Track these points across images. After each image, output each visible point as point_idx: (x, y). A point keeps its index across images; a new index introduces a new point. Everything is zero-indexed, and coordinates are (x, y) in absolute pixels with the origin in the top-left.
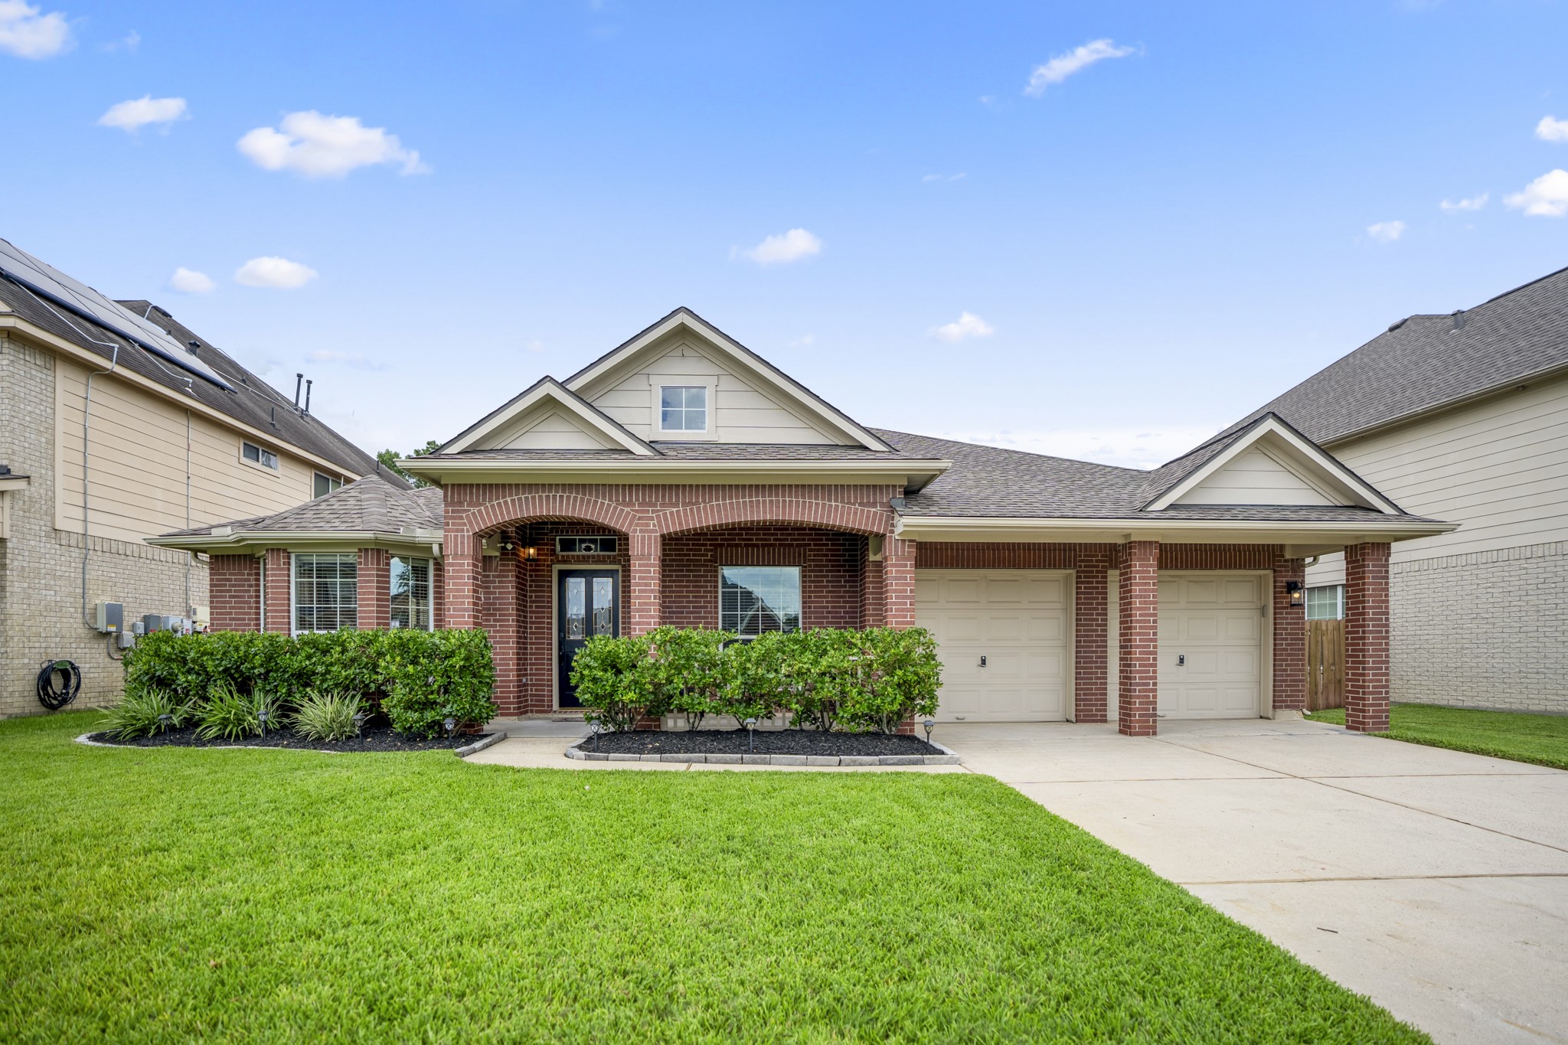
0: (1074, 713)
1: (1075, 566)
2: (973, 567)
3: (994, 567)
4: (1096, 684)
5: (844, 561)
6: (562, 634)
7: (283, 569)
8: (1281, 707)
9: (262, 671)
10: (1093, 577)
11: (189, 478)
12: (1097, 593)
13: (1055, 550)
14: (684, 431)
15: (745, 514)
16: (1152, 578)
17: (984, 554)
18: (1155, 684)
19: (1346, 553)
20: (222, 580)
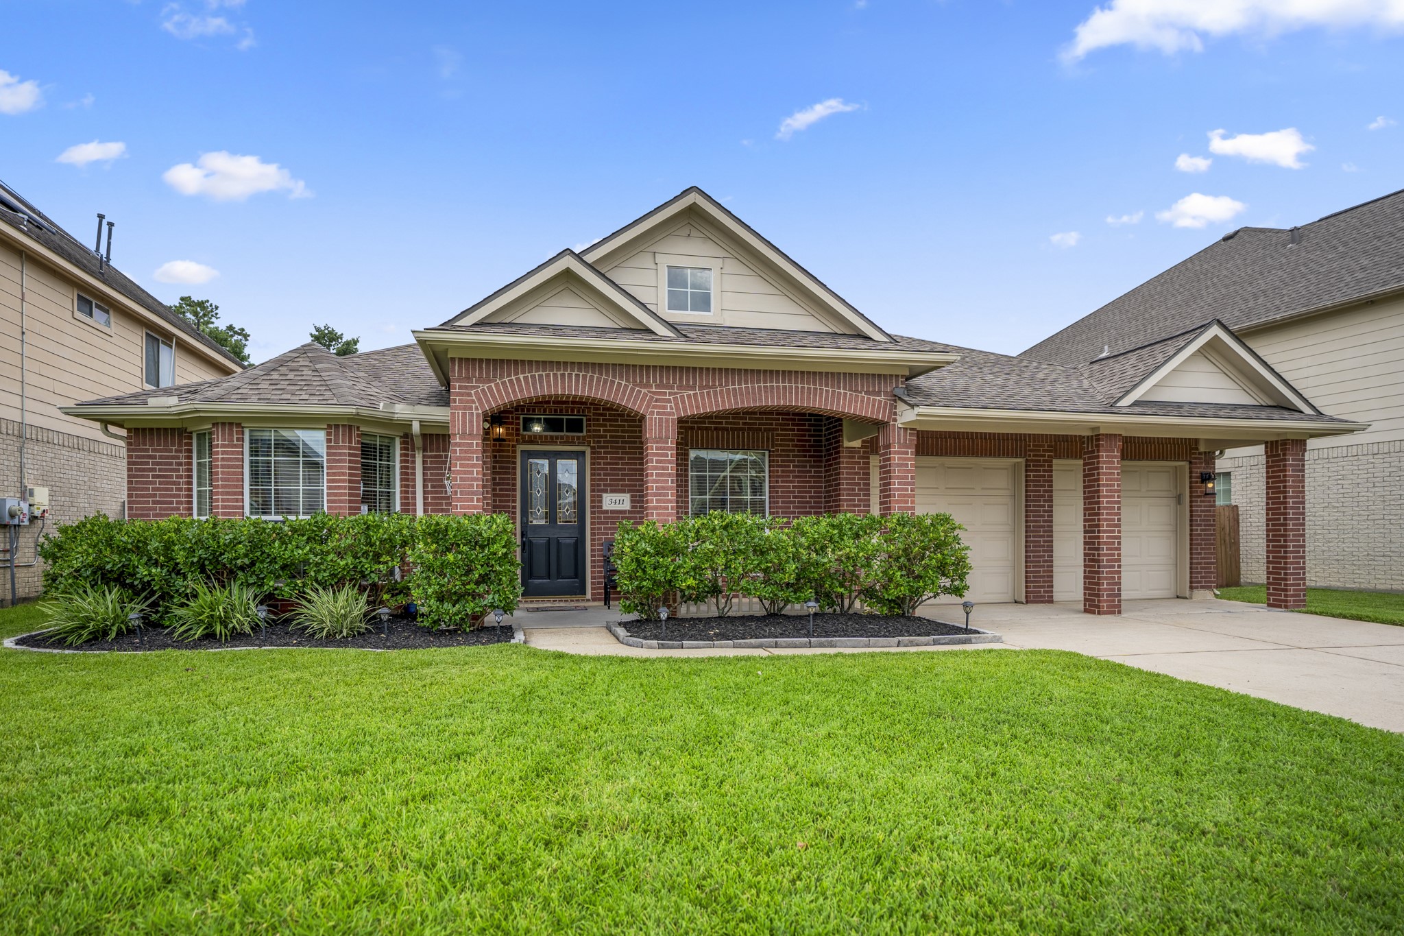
0: (1024, 594)
1: (1025, 456)
2: (937, 455)
3: (955, 455)
4: (1044, 566)
5: (809, 446)
6: (525, 519)
7: (236, 446)
8: (1197, 588)
9: (247, 561)
10: (1041, 466)
11: (23, 333)
12: (1044, 481)
13: (1008, 439)
14: (689, 312)
15: (760, 399)
16: (1116, 468)
17: (946, 442)
18: (1119, 566)
19: (1266, 447)
20: (143, 457)
